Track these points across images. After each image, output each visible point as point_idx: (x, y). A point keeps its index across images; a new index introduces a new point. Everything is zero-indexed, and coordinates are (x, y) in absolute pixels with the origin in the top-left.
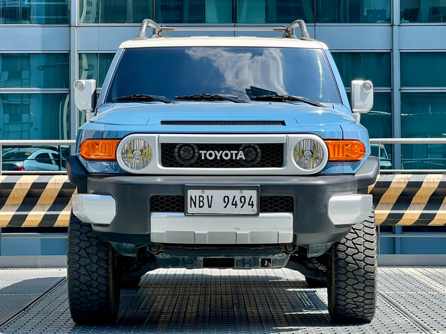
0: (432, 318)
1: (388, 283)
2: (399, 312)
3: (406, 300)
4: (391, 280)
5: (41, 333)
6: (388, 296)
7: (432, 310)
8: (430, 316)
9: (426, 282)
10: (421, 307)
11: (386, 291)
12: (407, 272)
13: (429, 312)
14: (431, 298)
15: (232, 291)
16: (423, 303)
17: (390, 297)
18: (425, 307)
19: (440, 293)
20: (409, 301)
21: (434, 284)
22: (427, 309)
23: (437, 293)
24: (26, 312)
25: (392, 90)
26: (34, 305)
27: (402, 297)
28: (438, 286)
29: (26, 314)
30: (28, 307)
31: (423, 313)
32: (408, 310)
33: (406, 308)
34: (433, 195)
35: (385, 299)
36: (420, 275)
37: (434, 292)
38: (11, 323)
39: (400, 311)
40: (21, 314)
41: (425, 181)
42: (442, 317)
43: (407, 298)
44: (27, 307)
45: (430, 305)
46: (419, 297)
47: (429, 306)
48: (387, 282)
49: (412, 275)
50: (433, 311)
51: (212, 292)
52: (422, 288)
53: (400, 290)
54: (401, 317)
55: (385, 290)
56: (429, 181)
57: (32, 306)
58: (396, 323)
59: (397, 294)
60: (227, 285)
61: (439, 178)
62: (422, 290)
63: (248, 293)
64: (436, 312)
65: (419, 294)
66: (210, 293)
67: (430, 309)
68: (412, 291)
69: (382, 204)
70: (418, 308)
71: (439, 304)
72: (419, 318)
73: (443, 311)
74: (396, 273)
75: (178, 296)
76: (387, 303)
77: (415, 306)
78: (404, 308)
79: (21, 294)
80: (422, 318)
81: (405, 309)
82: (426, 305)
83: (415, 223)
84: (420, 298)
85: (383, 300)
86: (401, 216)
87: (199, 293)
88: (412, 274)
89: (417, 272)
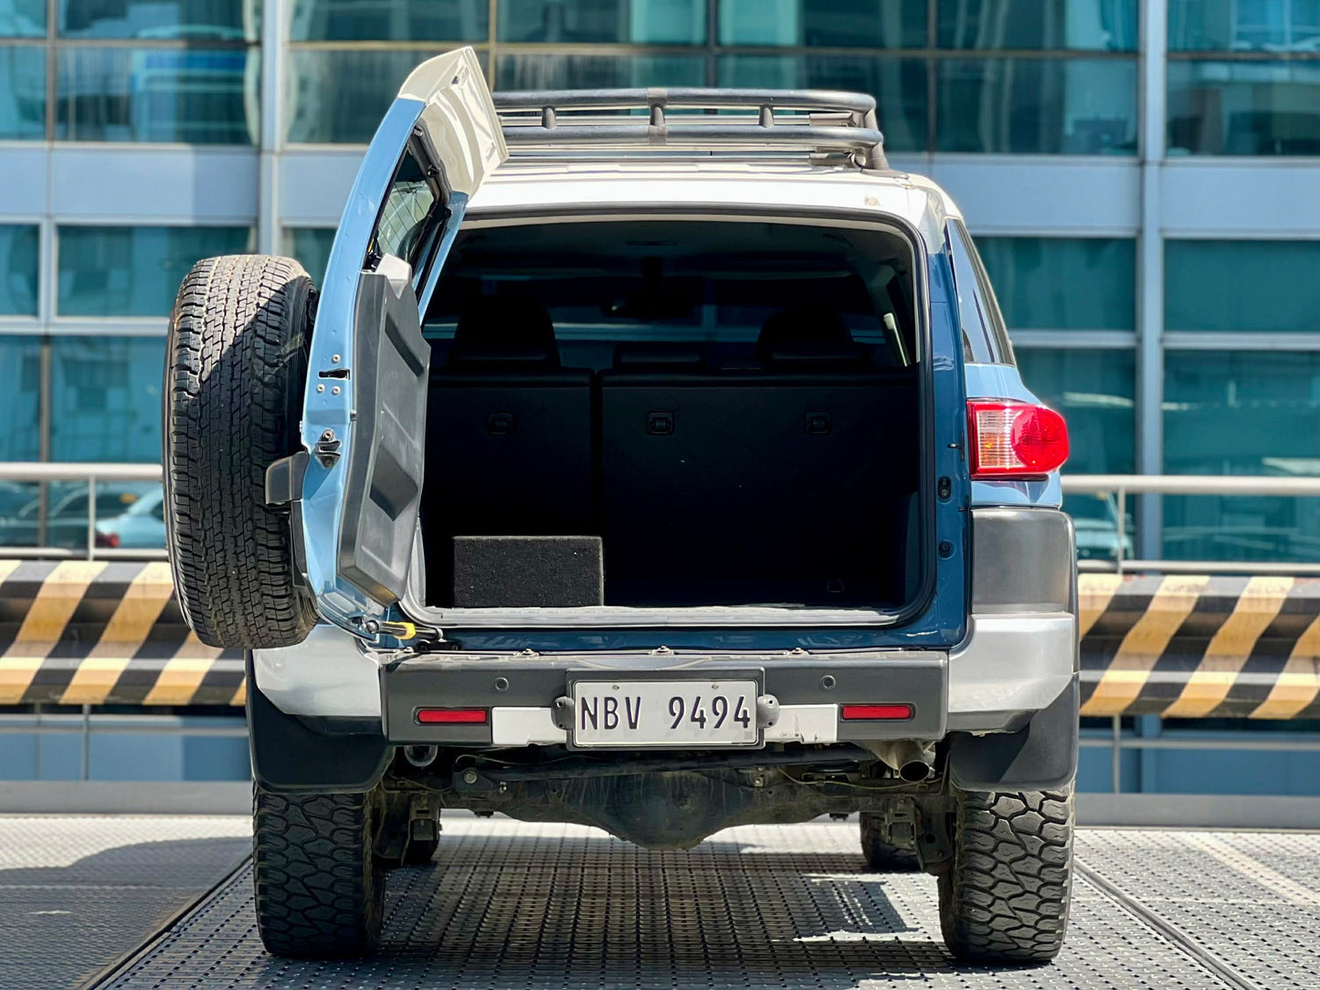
0: (1277, 972)
1: (1145, 874)
2: (1184, 954)
3: (1200, 920)
4: (1152, 863)
5: (194, 987)
6: (1149, 909)
7: (1274, 948)
8: (1269, 966)
9: (1248, 873)
10: (1243, 940)
11: (1142, 894)
12: (1195, 842)
13: (1265, 954)
14: (1267, 916)
15: (723, 888)
16: (1247, 930)
17: (1156, 911)
18: (1253, 939)
19: (1290, 903)
20: (1208, 924)
21: (1268, 878)
22: (1261, 945)
23: (1280, 901)
24: (174, 937)
25: (1140, 340)
26: (193, 916)
27: (1187, 911)
28: (1282, 884)
29: (174, 940)
30: (179, 924)
31: (1250, 957)
32: (1210, 948)
33: (1202, 943)
34: (1264, 635)
35: (1142, 917)
36: (1230, 852)
37: (1272, 899)
38: (140, 965)
39: (1188, 951)
40: (162, 942)
41: (1245, 594)
42: (1304, 967)
43: (1200, 914)
44: (174, 923)
45: (1267, 934)
46: (1235, 913)
47: (1265, 939)
48: (1141, 869)
49: (1206, 852)
50: (1277, 950)
51: (670, 889)
52: (1238, 887)
53: (1179, 893)
54: (1192, 966)
55: (1139, 891)
56: (1255, 595)
57: (188, 921)
58: (1179, 983)
59: (1174, 902)
60: (708, 873)
61: (1283, 590)
62: (1241, 893)
63: (767, 892)
64: (1286, 956)
65: (1233, 904)
66: (663, 892)
67: (1269, 945)
68: (1215, 897)
69: (1128, 655)
70: (1236, 944)
71: (1290, 933)
72: (1242, 971)
73: (1302, 951)
74: (1165, 845)
75: (579, 899)
76: (1149, 929)
77: (1225, 938)
78: (1196, 943)
79: (152, 887)
80: (1249, 969)
81: (1201, 946)
82: (1256, 935)
83: (1216, 709)
84: (1236, 916)
85: (1136, 919)
86: (1176, 689)
87: (634, 892)
88: (1206, 849)
89: (1221, 843)
